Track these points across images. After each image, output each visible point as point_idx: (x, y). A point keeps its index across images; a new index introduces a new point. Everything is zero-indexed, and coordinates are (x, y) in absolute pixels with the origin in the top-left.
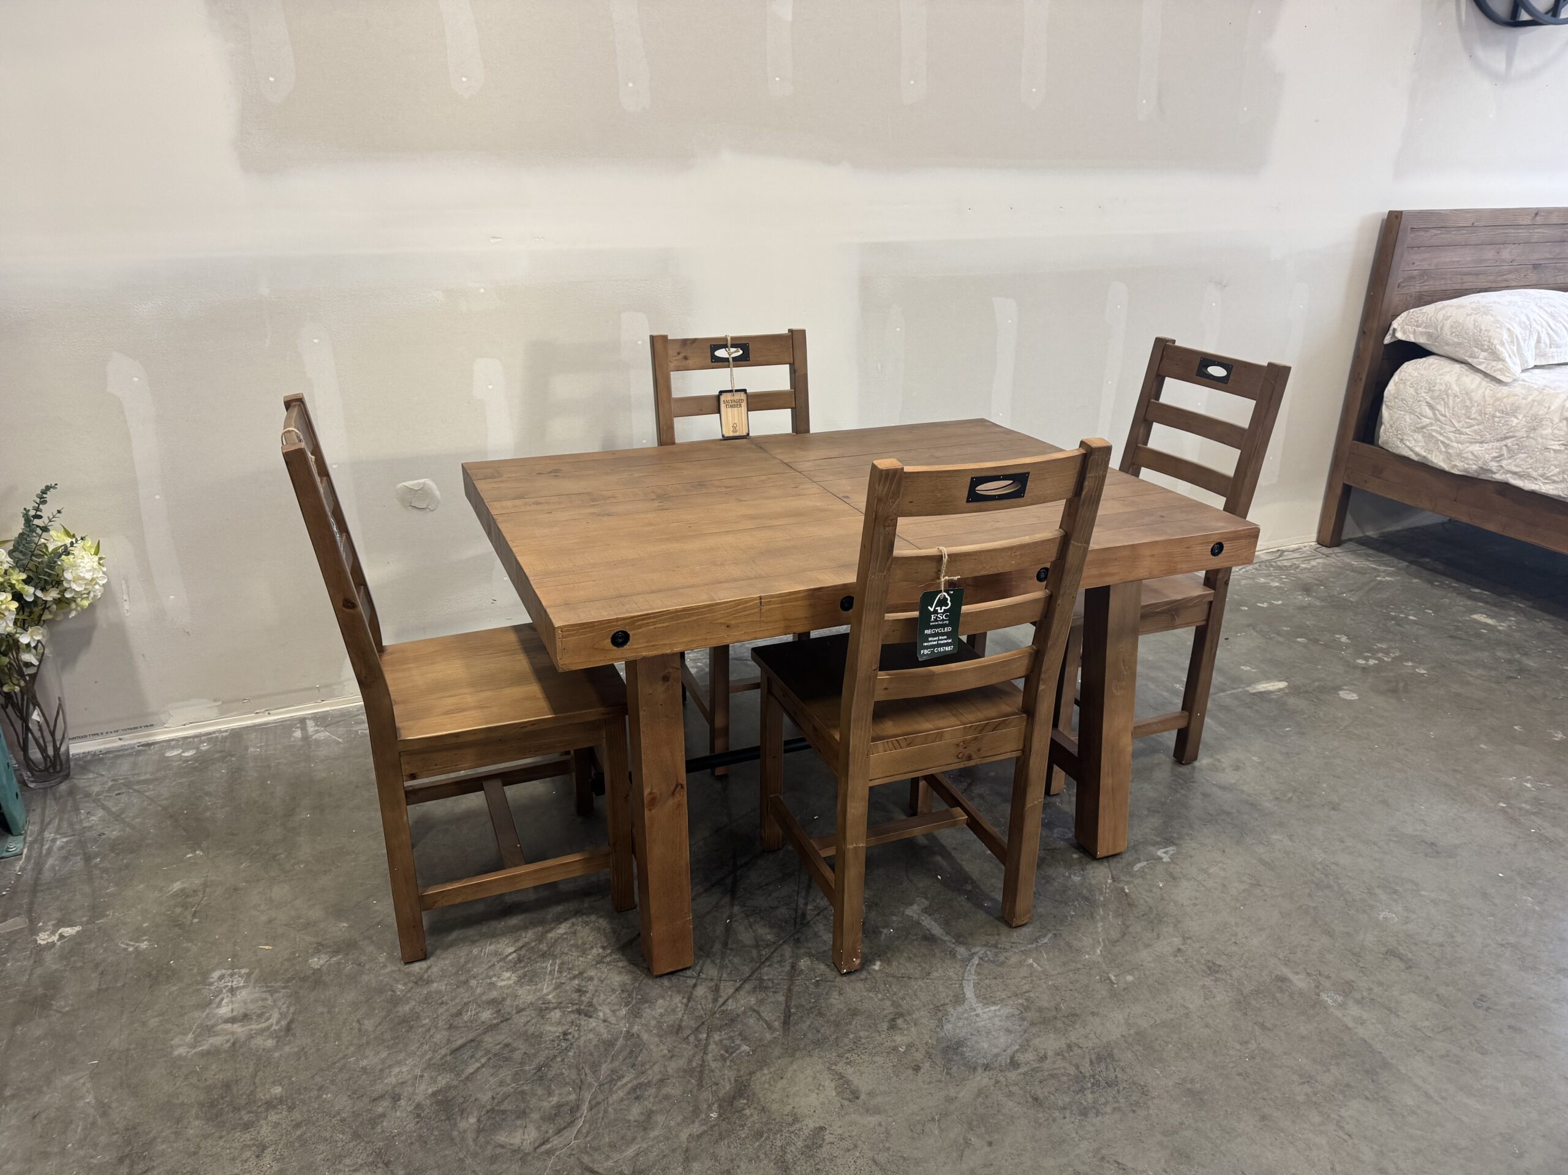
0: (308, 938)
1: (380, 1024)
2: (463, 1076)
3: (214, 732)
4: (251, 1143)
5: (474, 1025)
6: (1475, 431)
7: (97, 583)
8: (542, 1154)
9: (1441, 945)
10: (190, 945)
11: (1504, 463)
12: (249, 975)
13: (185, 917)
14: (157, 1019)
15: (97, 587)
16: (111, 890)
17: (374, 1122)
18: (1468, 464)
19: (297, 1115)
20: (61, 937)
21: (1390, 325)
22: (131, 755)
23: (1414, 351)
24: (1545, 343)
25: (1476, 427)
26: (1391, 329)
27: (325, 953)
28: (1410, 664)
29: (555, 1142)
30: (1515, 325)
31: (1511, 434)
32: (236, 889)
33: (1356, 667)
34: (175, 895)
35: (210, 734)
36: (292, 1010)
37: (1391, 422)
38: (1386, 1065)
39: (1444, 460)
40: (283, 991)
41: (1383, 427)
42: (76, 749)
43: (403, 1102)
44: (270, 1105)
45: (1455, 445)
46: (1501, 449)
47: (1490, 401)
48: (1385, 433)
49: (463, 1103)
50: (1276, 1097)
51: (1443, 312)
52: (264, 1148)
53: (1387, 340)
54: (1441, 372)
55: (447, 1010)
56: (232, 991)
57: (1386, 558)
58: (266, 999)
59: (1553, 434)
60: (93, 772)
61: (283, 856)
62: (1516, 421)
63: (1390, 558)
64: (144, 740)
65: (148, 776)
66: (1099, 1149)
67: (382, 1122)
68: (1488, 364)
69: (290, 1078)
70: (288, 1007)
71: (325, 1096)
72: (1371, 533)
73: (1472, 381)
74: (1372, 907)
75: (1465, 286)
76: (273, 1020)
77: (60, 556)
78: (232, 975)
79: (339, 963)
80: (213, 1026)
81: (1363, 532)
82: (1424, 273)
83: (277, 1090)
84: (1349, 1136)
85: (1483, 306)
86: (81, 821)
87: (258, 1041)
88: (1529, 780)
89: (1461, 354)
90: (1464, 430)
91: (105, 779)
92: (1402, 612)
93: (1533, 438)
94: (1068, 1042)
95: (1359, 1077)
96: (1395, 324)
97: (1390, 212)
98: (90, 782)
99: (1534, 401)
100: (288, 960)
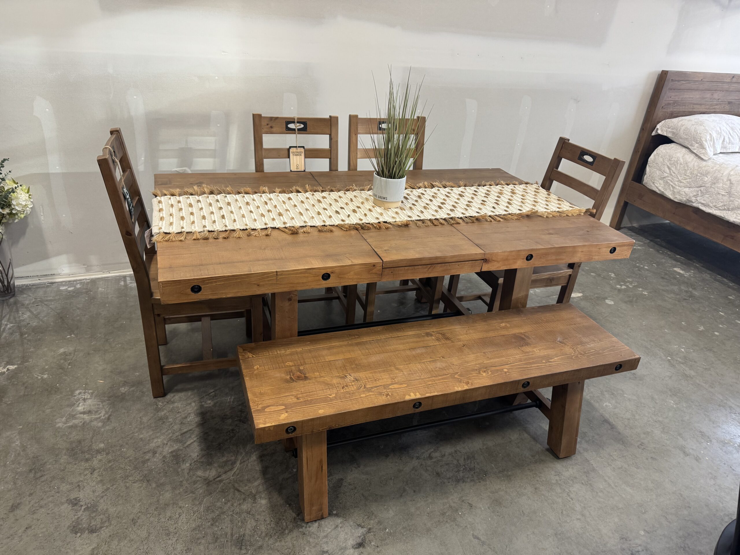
0: (121, 379)
1: (150, 420)
2: (185, 445)
3: (83, 280)
4: (89, 467)
5: (192, 423)
6: (687, 181)
7: (28, 207)
8: (217, 481)
9: (629, 419)
10: (66, 377)
11: (698, 198)
12: (92, 393)
13: (65, 365)
14: (50, 410)
15: (28, 209)
16: (32, 350)
17: (144, 462)
18: (682, 197)
19: (110, 457)
20: (8, 369)
21: (656, 126)
22: (44, 287)
23: (666, 140)
24: (727, 143)
25: (688, 180)
26: (656, 128)
27: (128, 386)
28: (641, 289)
29: (223, 477)
30: (714, 132)
31: (703, 185)
32: (89, 354)
33: (616, 289)
34: (61, 354)
35: (81, 280)
36: (111, 410)
37: (650, 174)
38: (594, 470)
39: (671, 194)
40: (107, 402)
41: (646, 176)
42: (18, 283)
43: (157, 455)
44: (98, 452)
45: (677, 187)
46: (698, 191)
47: (696, 168)
48: (646, 179)
49: (184, 457)
50: (543, 480)
51: (681, 122)
52: (94, 470)
53: (654, 134)
54: (676, 152)
55: (181, 416)
56: (84, 400)
57: (641, 238)
58: (99, 405)
59: (723, 187)
60: (26, 294)
61: (111, 340)
62: (706, 179)
63: (642, 238)
64: (50, 281)
65: (51, 298)
66: (462, 497)
67: (148, 463)
68: (698, 150)
69: (108, 440)
70: (109, 409)
71: (123, 450)
72: (635, 225)
73: (690, 157)
74: (601, 400)
75: (695, 110)
76: (102, 414)
77: (10, 193)
78: (85, 393)
79: (133, 391)
80: (75, 415)
81: (631, 224)
82: (675, 103)
83: (102, 445)
84: (572, 499)
85: (701, 121)
86: (19, 316)
87: (95, 423)
88: (684, 347)
89: (686, 144)
90: (682, 181)
91: (31, 298)
92: (642, 265)
93: (713, 188)
94: (456, 449)
95: (581, 474)
96: (658, 126)
97: (663, 71)
98: (24, 299)
99: (716, 170)
100: (111, 388)
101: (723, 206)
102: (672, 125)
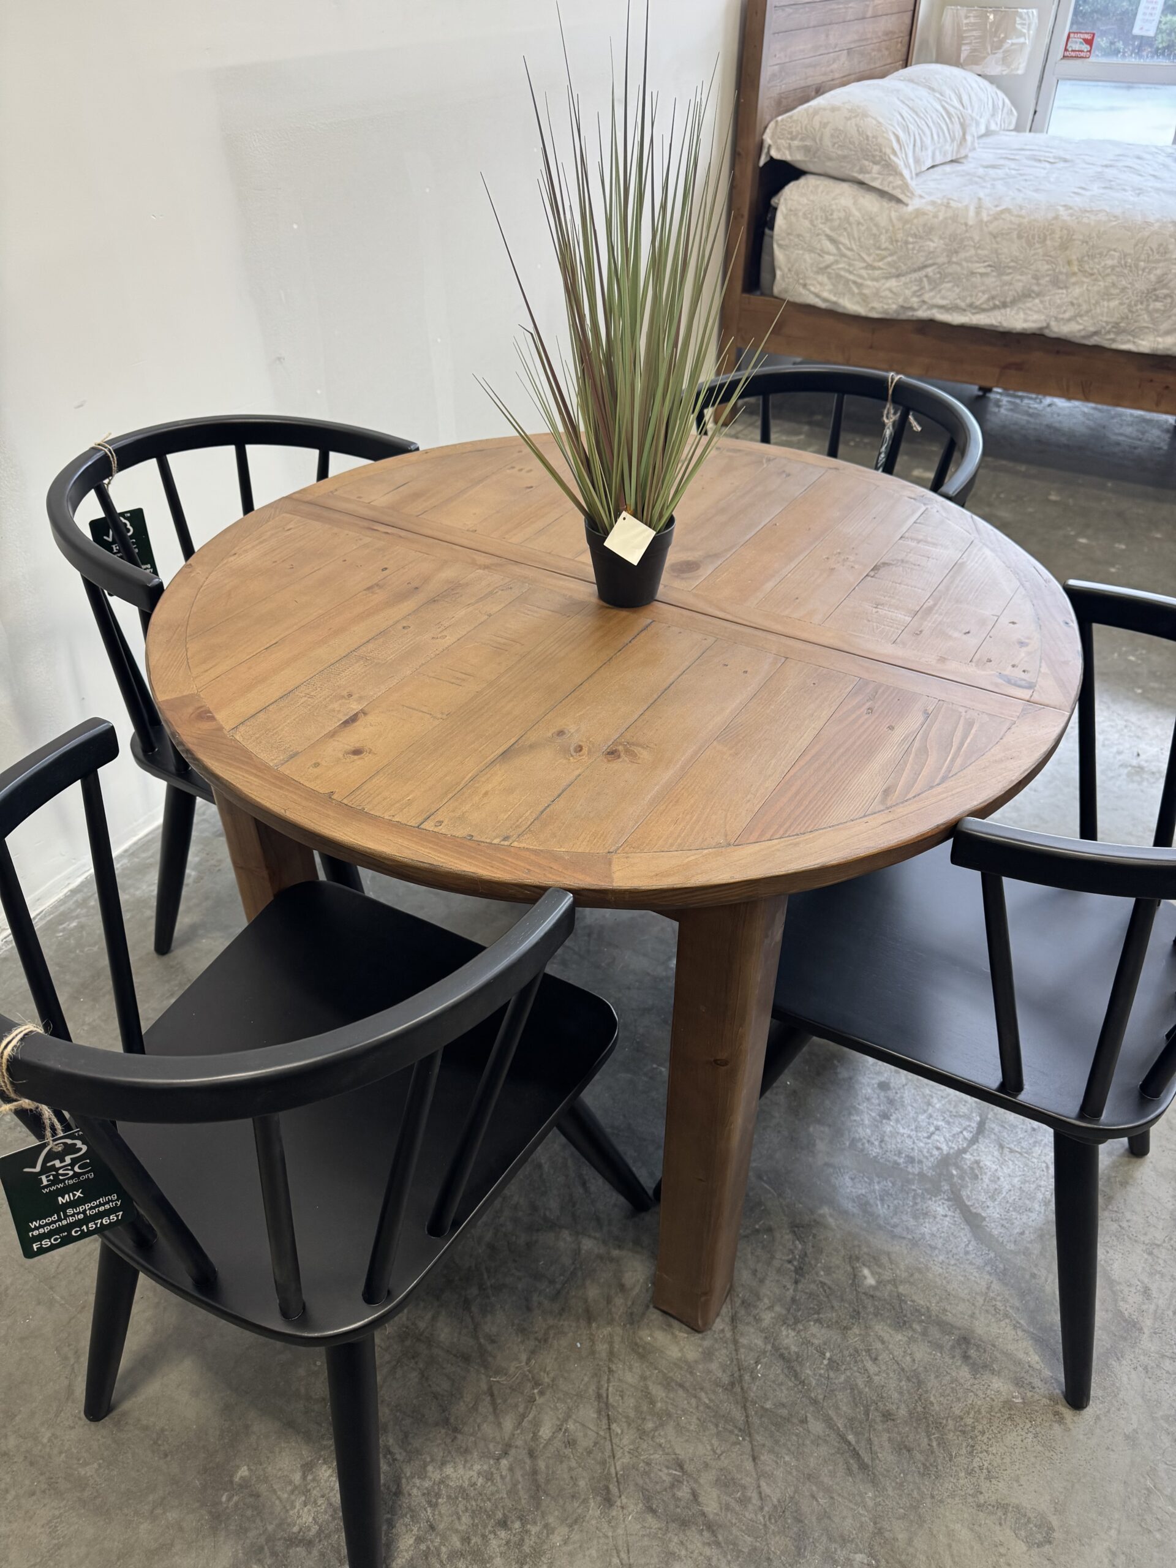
11: (926, 297)
18: (885, 304)
21: (764, 137)
23: (789, 171)
25: (889, 259)
26: (764, 143)
31: (930, 262)
39: (856, 303)
41: (777, 273)
46: (921, 280)
47: (899, 225)
48: (781, 279)
51: (817, 118)
53: (763, 159)
59: (977, 255)
62: (932, 245)
68: (883, 180)
82: (782, 69)
89: (846, 170)
90: (877, 264)
93: (956, 263)
96: (768, 138)
99: (946, 218)
101: (988, 300)
102: (799, 128)
